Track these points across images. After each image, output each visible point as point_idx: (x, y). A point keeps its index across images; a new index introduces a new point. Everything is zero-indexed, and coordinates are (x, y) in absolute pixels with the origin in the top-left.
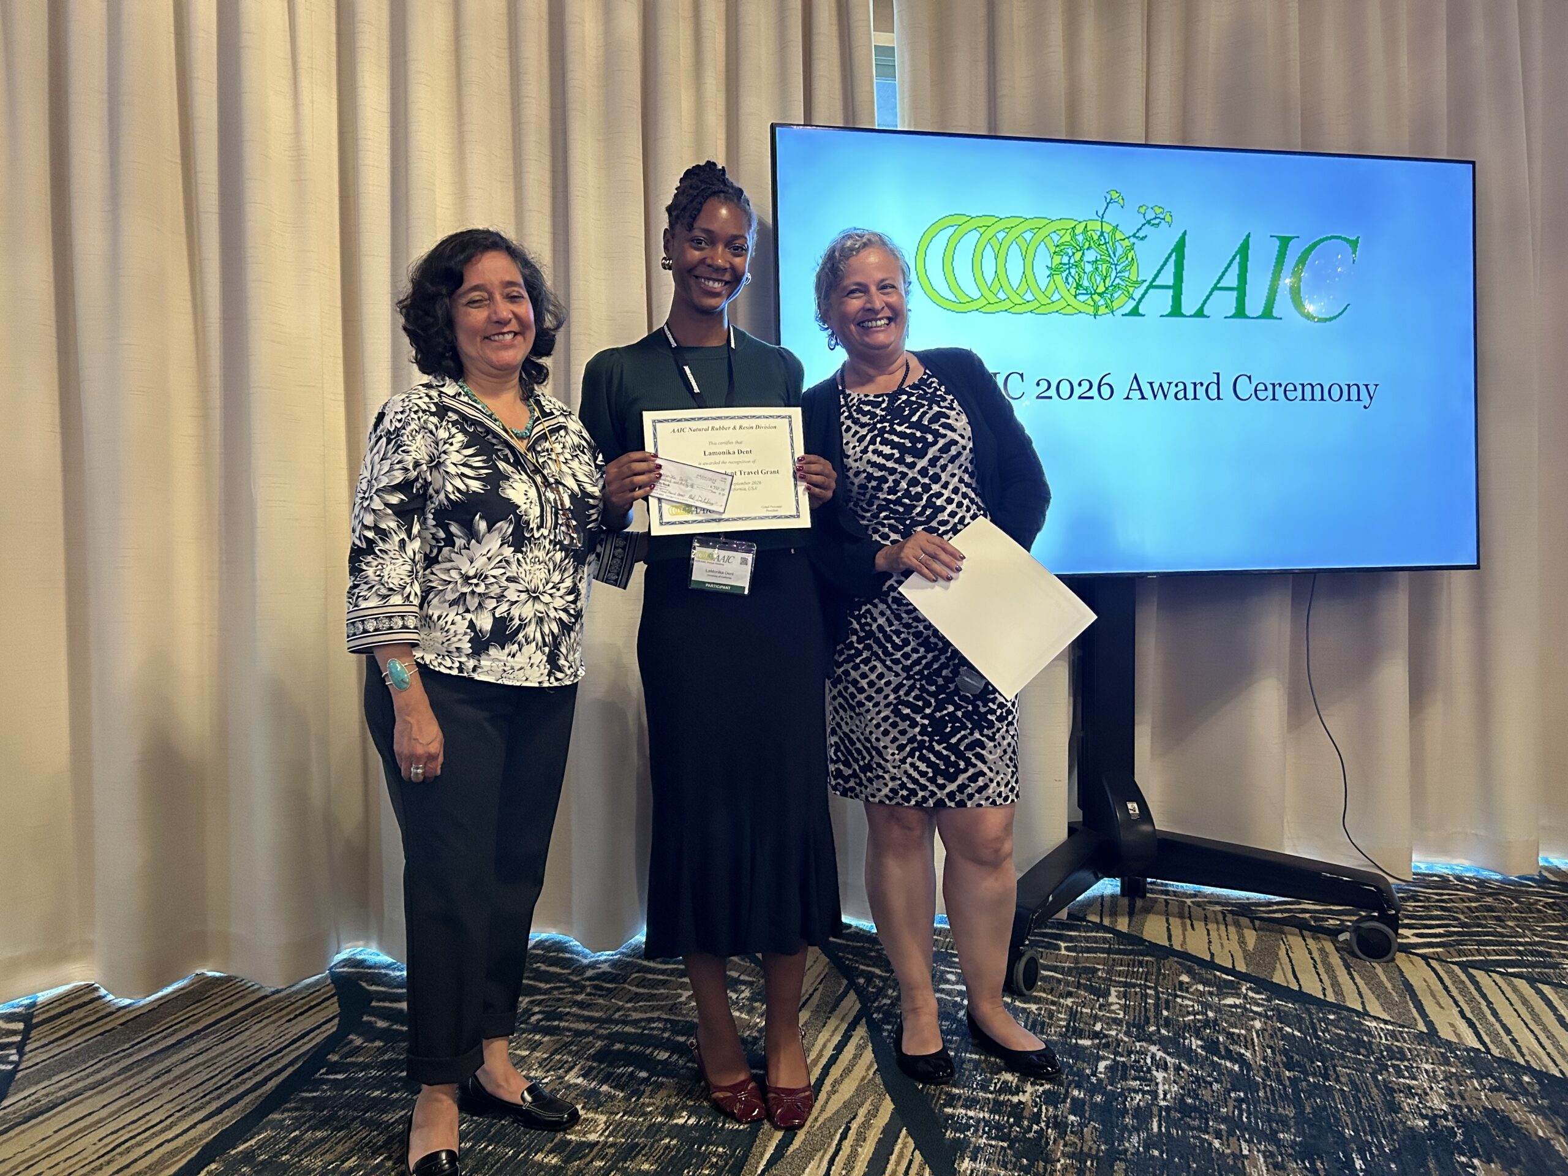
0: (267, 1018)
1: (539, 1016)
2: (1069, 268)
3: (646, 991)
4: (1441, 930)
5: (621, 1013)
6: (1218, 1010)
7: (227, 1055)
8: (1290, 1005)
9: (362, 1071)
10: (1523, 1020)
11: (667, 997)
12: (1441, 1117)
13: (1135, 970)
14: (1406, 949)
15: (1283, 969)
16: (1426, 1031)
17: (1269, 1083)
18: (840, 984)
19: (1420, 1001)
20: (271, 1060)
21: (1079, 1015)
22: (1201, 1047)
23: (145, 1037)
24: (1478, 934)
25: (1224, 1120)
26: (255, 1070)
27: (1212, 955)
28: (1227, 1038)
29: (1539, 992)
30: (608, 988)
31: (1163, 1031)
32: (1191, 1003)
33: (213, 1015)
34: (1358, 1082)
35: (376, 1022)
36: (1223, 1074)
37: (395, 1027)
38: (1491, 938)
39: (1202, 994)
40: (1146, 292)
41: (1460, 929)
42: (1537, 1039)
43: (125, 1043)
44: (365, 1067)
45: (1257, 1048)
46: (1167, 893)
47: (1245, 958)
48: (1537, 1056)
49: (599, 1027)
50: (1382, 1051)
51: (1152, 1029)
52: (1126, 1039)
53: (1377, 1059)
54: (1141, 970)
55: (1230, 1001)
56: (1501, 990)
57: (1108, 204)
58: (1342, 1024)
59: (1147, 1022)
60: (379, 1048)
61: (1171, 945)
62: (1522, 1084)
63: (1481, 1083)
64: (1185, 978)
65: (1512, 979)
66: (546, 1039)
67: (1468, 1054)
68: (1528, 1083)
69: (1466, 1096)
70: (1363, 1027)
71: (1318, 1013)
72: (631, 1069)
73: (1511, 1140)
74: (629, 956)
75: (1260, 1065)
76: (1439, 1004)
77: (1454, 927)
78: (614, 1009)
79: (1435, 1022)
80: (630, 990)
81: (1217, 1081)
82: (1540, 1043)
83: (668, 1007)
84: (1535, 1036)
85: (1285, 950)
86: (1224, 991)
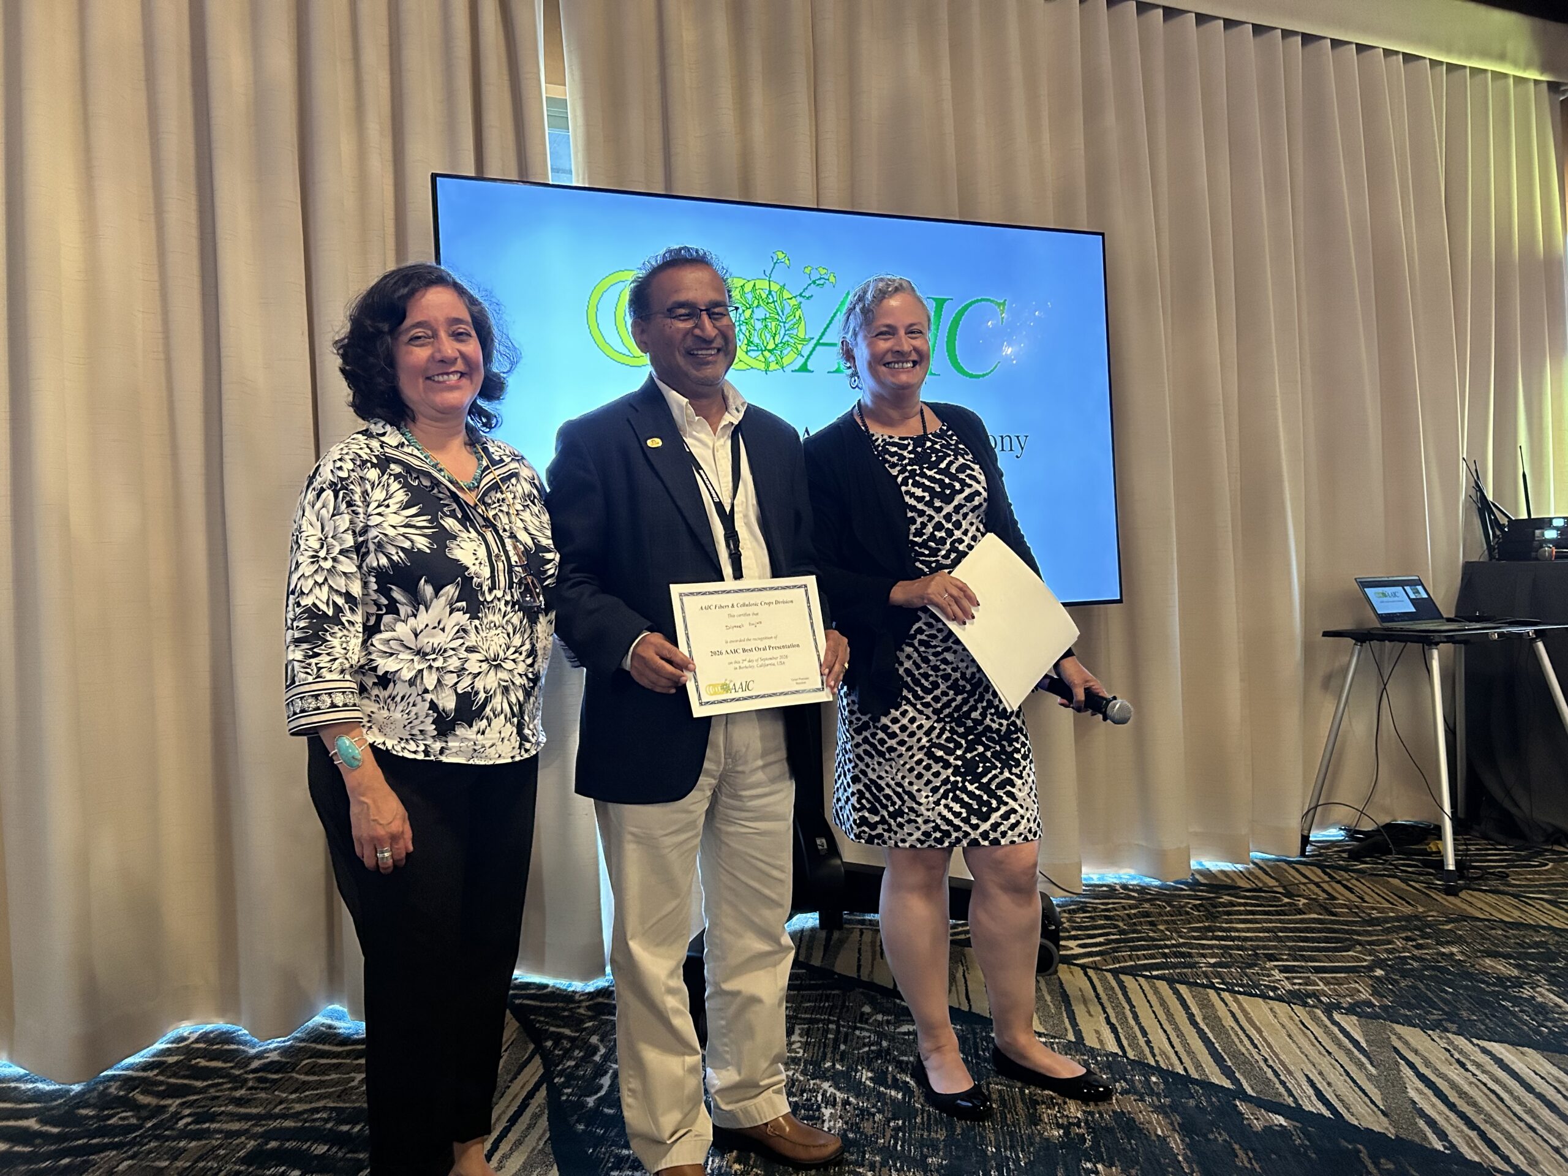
1: (189, 1120)
4: (1101, 939)
5: (282, 1106)
6: (892, 1038)
10: (1159, 1021)
11: (338, 1083)
12: (1074, 1124)
13: (822, 1004)
14: (1068, 960)
16: (1074, 1040)
18: (526, 1050)
19: (1073, 1011)
22: (871, 1079)
24: (1133, 940)
25: (881, 1150)
28: (896, 1067)
29: (1177, 992)
30: (274, 1080)
31: (838, 1066)
32: (867, 1034)
34: (1006, 1097)
36: (887, 1104)
37: (16, 1149)
38: (1143, 943)
39: (880, 1024)
40: (814, 349)
41: (1118, 937)
42: (1169, 1039)
46: (863, 922)
48: (1166, 1056)
49: (255, 1125)
51: (828, 1064)
52: (802, 1078)
54: (827, 1004)
55: (904, 1029)
56: (1144, 994)
57: (775, 264)
59: (824, 1059)
61: (859, 976)
62: (1150, 1085)
64: (867, 1009)
65: (1155, 981)
66: (193, 1144)
67: (1107, 1058)
68: (1155, 1083)
71: (981, 1032)
72: (283, 1168)
73: (1133, 1142)
74: (303, 1040)
76: (1089, 1012)
77: (1114, 935)
78: (274, 1103)
79: (1083, 1030)
80: (297, 1079)
81: (879, 1111)
82: (1170, 1042)
83: (337, 1094)
84: (1167, 1035)
85: (961, 972)
86: (901, 1018)
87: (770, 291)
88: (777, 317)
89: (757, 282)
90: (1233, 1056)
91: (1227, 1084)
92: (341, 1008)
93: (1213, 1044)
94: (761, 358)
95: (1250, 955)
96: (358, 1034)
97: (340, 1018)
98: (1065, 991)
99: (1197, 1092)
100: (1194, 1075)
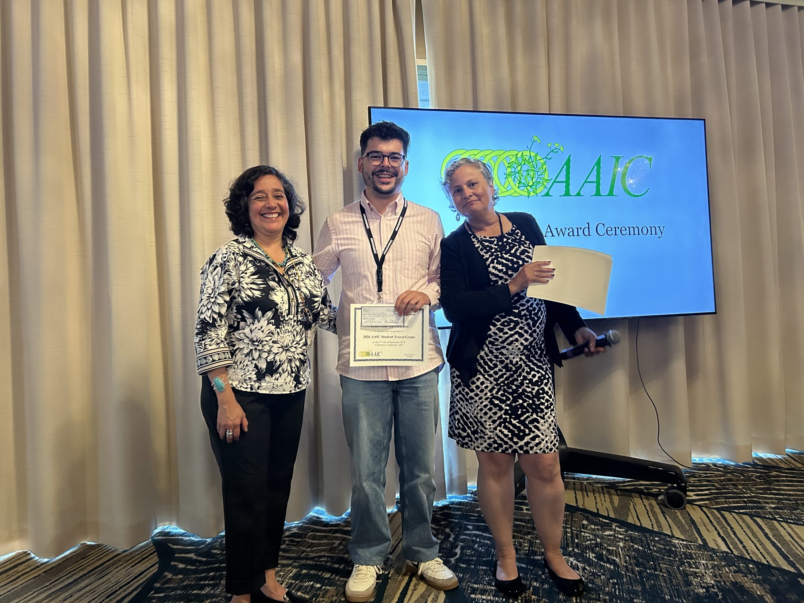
0: (121, 565)
2: (515, 174)
3: (317, 542)
4: (707, 492)
5: (305, 554)
6: (602, 538)
7: (101, 586)
8: (636, 534)
9: (173, 592)
10: (748, 536)
11: (328, 544)
12: (711, 587)
15: (632, 515)
16: (702, 544)
17: (628, 574)
19: (698, 528)
20: (124, 588)
21: (534, 543)
23: (57, 578)
24: (725, 493)
25: (608, 594)
26: (116, 594)
27: (598, 510)
28: (607, 552)
29: (755, 522)
30: (297, 541)
31: (576, 550)
32: (588, 535)
33: (92, 565)
34: (671, 571)
35: (178, 565)
36: (606, 571)
37: (188, 567)
38: (731, 495)
39: (594, 530)
40: (552, 185)
41: (716, 491)
42: (755, 545)
43: (47, 582)
44: (174, 589)
45: (621, 556)
46: (574, 478)
47: (614, 511)
48: (756, 554)
49: (294, 562)
50: (681, 555)
51: (571, 549)
53: (679, 559)
55: (607, 533)
56: (737, 522)
57: (533, 142)
58: (662, 542)
59: (568, 546)
60: (181, 579)
61: (578, 506)
62: (749, 569)
63: (729, 569)
64: (585, 522)
65: (742, 515)
67: (723, 555)
68: (752, 568)
69: (723, 576)
70: (672, 543)
71: (650, 537)
72: (312, 583)
73: (745, 597)
74: (307, 524)
75: (623, 565)
76: (707, 530)
77: (713, 490)
78: (301, 552)
79: (706, 539)
80: (308, 542)
81: (603, 574)
82: (757, 548)
83: (329, 549)
84: (754, 544)
85: (632, 505)
86: (605, 528)
87: (530, 156)
88: (534, 169)
89: (524, 152)
90: (793, 556)
91: (792, 570)
92: (321, 509)
93: (781, 549)
94: (526, 190)
95: (794, 504)
96: (332, 522)
97: (322, 513)
98: (692, 518)
99: (777, 574)
100: (773, 565)
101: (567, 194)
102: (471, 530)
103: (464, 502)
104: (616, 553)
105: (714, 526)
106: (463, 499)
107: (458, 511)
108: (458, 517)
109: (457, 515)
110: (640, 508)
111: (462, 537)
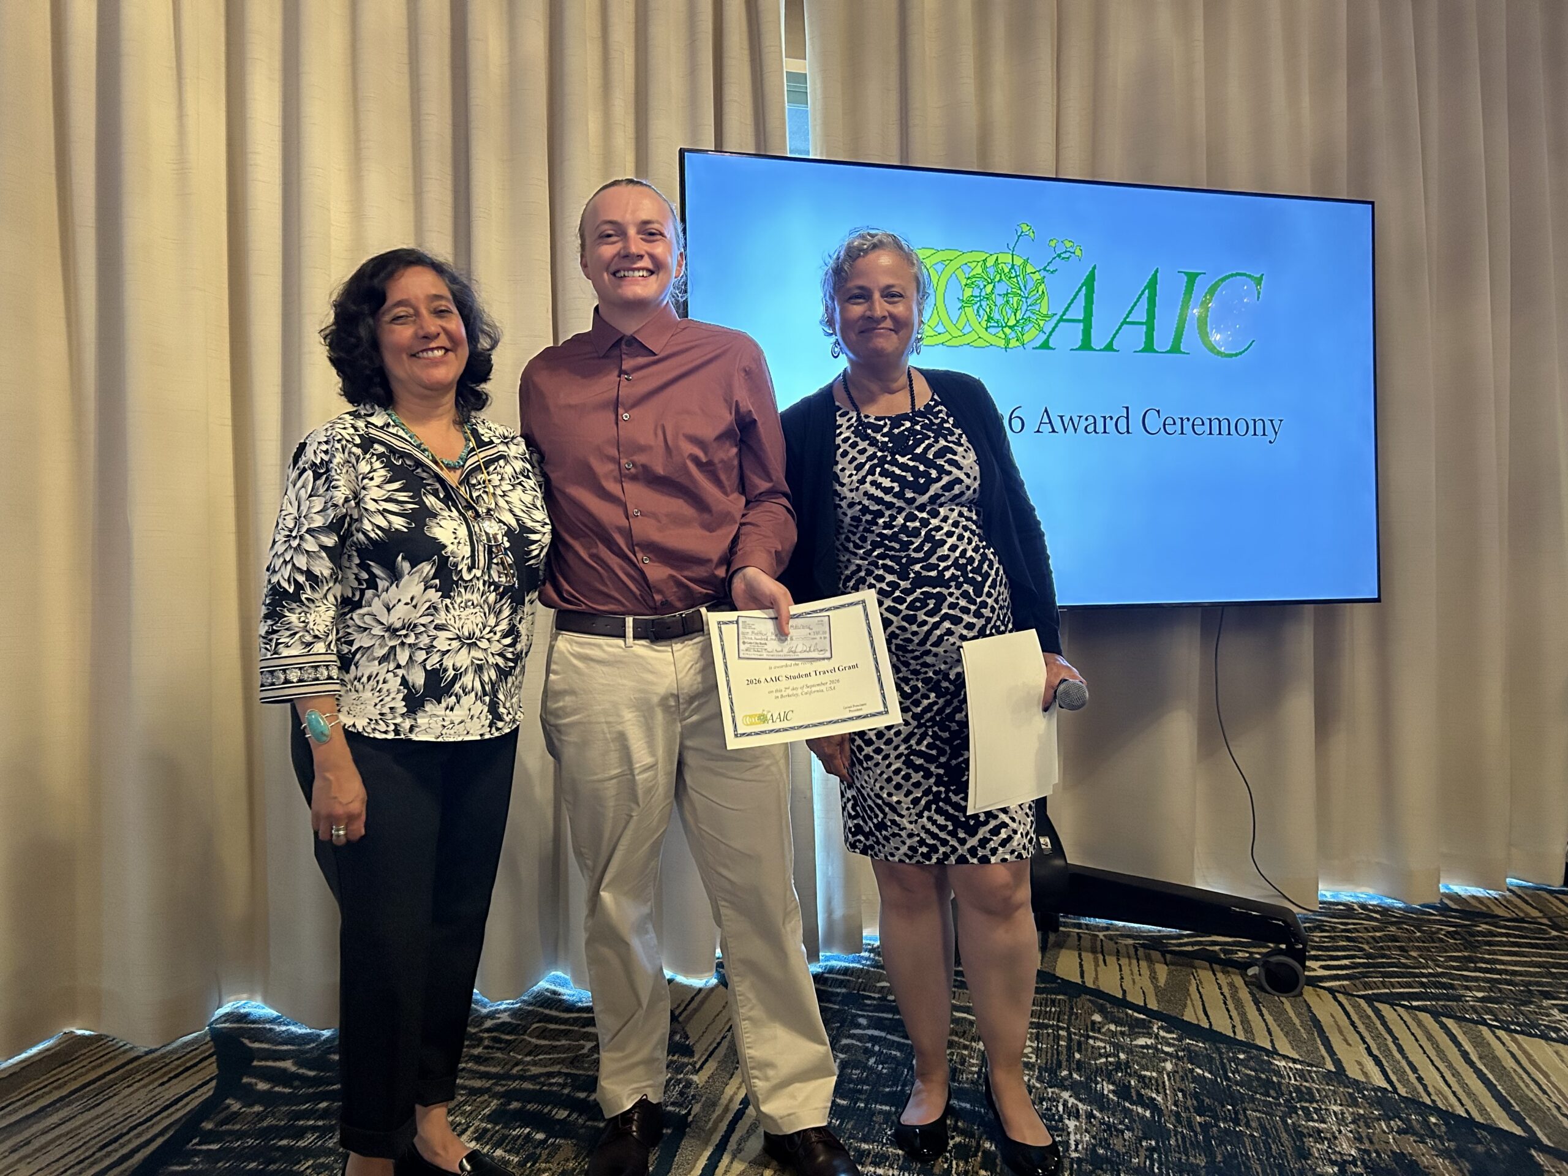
0: (137, 1082)
2: (980, 300)
3: (546, 1042)
4: (1347, 962)
5: (519, 1068)
6: (1130, 1051)
7: (93, 1124)
8: (1201, 1045)
9: (237, 1141)
10: (1428, 1057)
11: (569, 1049)
12: (1350, 1163)
13: (1048, 1009)
15: (1193, 1005)
16: (1334, 1070)
17: (1180, 1130)
19: (1327, 1037)
22: (1113, 1092)
24: (1383, 965)
25: (1136, 1171)
26: (122, 1140)
27: (1124, 992)
28: (1139, 1082)
29: (1444, 1026)
30: (507, 1041)
31: (1075, 1076)
32: (1102, 1044)
33: (81, 1079)
34: (1268, 1127)
35: (256, 1084)
36: (1135, 1121)
37: (277, 1089)
38: (1395, 969)
39: (1114, 1034)
40: (1056, 326)
41: (1365, 961)
42: (1443, 1077)
44: (241, 1135)
45: (1168, 1092)
46: (1079, 926)
47: (1156, 995)
48: (1443, 1095)
49: (495, 1084)
50: (1291, 1093)
51: (1065, 1073)
52: (1038, 1085)
53: (1286, 1101)
54: (1053, 1009)
55: (1141, 1041)
56: (1406, 1025)
57: (1019, 237)
58: (1252, 1063)
59: (1060, 1066)
60: (258, 1114)
61: (1084, 982)
62: (1429, 1126)
63: (1389, 1126)
64: (1097, 1018)
65: (1417, 1012)
67: (1376, 1094)
68: (1435, 1124)
69: (1375, 1139)
70: (1273, 1067)
71: (1228, 1052)
72: (528, 1130)
74: (530, 1004)
75: (1171, 1111)
76: (1346, 1040)
77: (1360, 958)
78: (512, 1064)
79: (1342, 1060)
80: (530, 1042)
81: (1128, 1129)
82: (1446, 1082)
83: (570, 1060)
84: (1441, 1073)
85: (1195, 986)
86: (1136, 1030)
87: (1013, 265)
88: (1019, 292)
89: (1000, 255)
90: (1522, 1102)
91: (1518, 1131)
92: (562, 975)
93: (1495, 1086)
94: (1001, 334)
95: (1522, 991)
96: (582, 1002)
97: (564, 984)
98: (1315, 1015)
99: (1485, 1138)
100: (1479, 1119)
101: (1086, 345)
102: (864, 1028)
103: (853, 967)
104: (1158, 1085)
105: (1359, 1033)
106: (853, 962)
107: (840, 987)
108: (840, 998)
109: (838, 994)
110: (1211, 991)
111: (845, 1041)
